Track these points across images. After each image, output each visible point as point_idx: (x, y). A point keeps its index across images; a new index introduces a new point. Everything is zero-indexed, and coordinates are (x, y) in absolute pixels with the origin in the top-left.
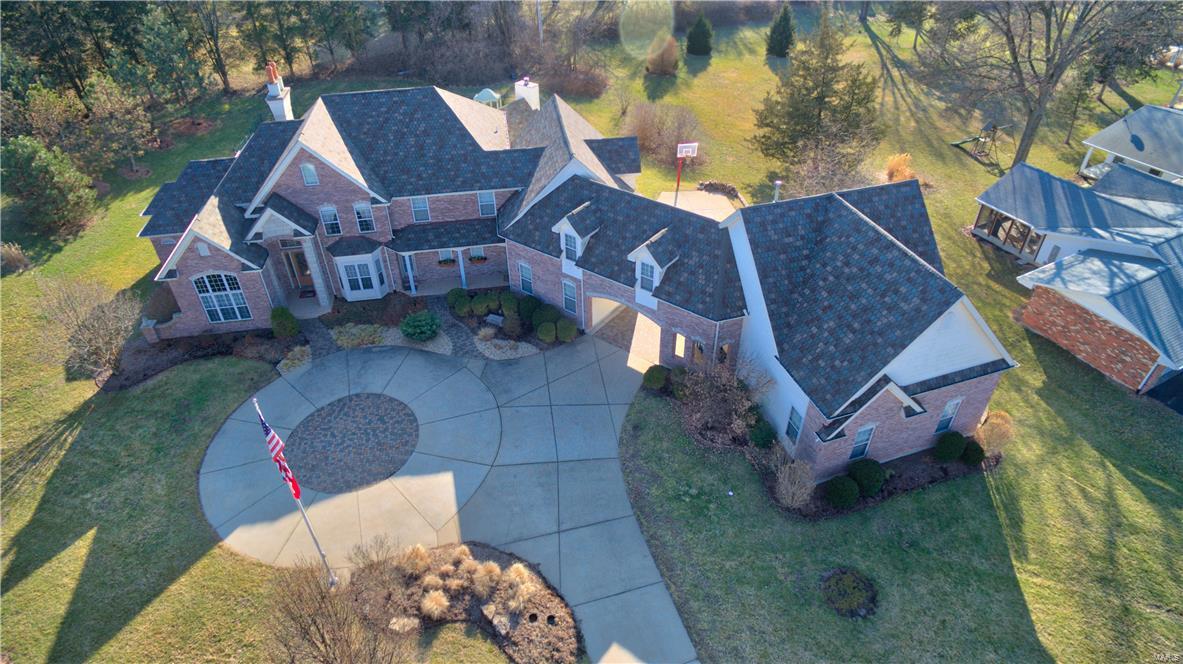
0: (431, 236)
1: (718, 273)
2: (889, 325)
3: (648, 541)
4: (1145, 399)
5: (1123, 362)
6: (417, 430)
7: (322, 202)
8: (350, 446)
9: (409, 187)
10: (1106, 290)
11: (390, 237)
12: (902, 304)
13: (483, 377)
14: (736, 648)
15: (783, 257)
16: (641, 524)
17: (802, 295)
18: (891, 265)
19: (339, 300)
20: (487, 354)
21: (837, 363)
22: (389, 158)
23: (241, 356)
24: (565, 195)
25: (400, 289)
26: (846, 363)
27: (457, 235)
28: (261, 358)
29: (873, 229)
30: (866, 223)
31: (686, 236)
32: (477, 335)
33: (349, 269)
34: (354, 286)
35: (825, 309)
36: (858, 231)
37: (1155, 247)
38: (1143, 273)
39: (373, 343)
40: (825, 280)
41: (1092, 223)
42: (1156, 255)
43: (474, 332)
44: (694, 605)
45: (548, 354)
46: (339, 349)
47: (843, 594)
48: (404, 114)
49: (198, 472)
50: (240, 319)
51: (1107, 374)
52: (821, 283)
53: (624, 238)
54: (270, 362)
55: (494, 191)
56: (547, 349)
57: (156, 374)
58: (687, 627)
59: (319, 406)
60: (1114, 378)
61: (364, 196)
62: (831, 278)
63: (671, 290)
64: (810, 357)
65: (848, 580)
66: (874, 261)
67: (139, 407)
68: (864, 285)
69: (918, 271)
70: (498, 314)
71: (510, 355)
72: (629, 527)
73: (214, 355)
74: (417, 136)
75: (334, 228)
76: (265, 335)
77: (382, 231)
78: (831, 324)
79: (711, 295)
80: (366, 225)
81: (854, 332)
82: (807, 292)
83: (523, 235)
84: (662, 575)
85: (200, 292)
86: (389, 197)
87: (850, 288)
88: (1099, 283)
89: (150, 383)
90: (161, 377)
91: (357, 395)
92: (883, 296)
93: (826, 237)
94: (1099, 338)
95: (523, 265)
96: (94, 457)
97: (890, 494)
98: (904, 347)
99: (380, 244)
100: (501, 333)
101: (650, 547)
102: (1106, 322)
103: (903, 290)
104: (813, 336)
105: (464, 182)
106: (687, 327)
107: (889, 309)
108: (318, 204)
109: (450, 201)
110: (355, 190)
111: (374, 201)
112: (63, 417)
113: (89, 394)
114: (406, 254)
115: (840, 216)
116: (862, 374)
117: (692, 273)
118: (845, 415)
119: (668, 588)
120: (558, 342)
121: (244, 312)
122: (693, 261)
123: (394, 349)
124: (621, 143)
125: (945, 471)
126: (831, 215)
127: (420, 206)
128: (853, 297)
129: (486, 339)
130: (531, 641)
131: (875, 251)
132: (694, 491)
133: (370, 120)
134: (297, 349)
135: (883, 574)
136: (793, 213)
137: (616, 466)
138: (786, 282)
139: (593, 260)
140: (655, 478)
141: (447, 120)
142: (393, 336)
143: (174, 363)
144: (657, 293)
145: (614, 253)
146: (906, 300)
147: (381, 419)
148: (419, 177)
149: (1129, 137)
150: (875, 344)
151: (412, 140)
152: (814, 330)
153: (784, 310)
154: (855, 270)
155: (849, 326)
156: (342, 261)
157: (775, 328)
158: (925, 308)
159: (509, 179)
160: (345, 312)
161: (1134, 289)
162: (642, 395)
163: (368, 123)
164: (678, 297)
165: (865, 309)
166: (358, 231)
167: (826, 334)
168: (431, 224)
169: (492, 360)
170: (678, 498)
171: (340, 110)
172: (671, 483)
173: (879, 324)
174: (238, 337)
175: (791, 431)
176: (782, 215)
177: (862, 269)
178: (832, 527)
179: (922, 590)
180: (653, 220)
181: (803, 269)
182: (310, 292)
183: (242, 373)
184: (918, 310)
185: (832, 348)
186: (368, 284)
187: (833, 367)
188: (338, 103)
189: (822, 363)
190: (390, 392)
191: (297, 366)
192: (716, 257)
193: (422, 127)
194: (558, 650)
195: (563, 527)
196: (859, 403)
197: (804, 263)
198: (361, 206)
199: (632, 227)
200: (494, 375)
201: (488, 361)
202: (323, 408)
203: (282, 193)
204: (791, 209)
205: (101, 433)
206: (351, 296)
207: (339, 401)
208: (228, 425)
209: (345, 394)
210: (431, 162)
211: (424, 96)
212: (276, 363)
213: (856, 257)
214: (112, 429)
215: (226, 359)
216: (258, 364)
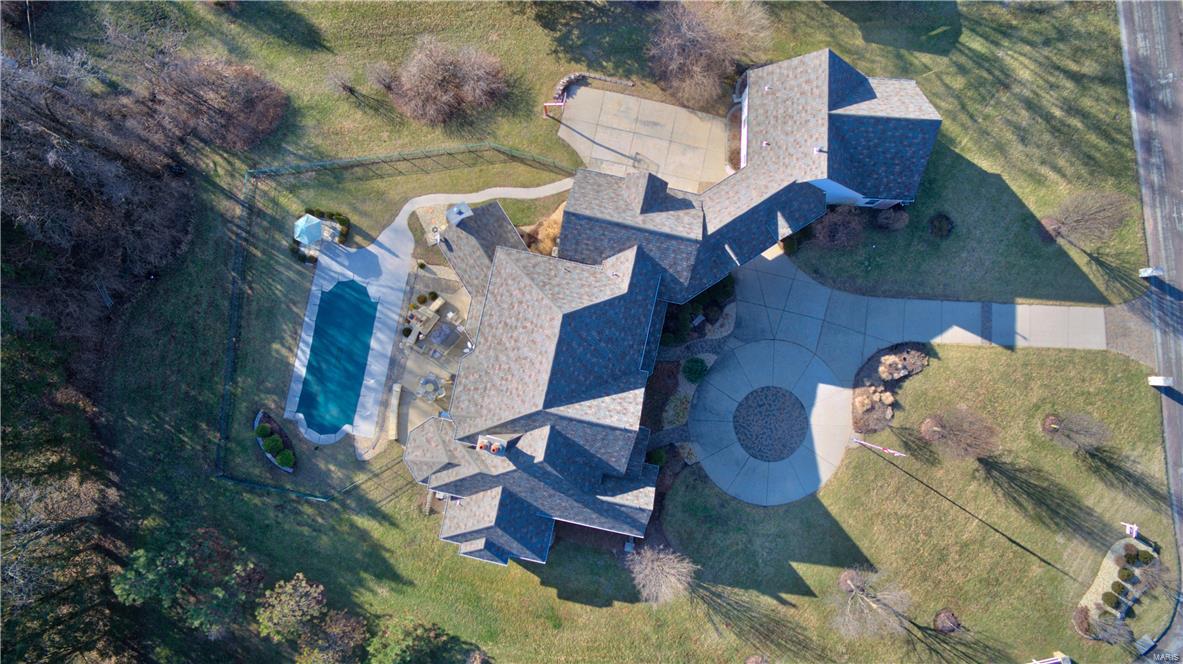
2: (914, 152)
3: (884, 297)
9: (636, 356)
13: (747, 341)
16: (875, 296)
18: (896, 128)
20: (726, 333)
21: (899, 180)
22: (611, 365)
23: (670, 487)
28: (677, 474)
29: (872, 117)
30: (865, 117)
32: (707, 335)
35: (874, 165)
39: (687, 401)
40: (862, 154)
43: (704, 336)
44: (921, 291)
45: (739, 297)
46: (686, 425)
47: (940, 229)
48: (580, 345)
49: (765, 507)
52: (861, 157)
53: (754, 234)
54: (683, 469)
55: (655, 298)
56: (735, 296)
57: (666, 539)
59: (736, 440)
64: (883, 186)
65: (935, 223)
66: (884, 132)
67: (696, 546)
68: (886, 144)
69: (913, 123)
70: (694, 317)
71: (731, 321)
73: (662, 505)
74: (601, 341)
78: (883, 168)
79: (815, 208)
81: (898, 164)
82: (856, 164)
83: (695, 289)
84: (902, 298)
87: (879, 149)
89: (673, 542)
90: (670, 536)
91: (735, 417)
92: (900, 143)
101: (888, 296)
103: (910, 135)
104: (877, 179)
105: (644, 316)
107: (909, 146)
115: (844, 121)
120: (733, 289)
123: (697, 389)
126: (838, 125)
128: (884, 152)
130: (913, 363)
131: (880, 127)
132: (867, 263)
133: (576, 373)
134: (679, 450)
135: (939, 207)
137: (837, 292)
140: (852, 277)
141: (595, 313)
142: (686, 389)
143: (660, 530)
145: (754, 243)
146: (915, 138)
147: (760, 406)
148: (632, 346)
150: (913, 163)
151: (603, 344)
152: (875, 176)
154: (876, 141)
155: (892, 164)
158: (927, 136)
160: (648, 417)
162: (794, 258)
163: (580, 376)
164: (801, 223)
165: (897, 153)
167: (883, 174)
169: (732, 332)
170: (867, 272)
171: (561, 397)
172: (858, 272)
173: (908, 155)
177: (879, 138)
179: (950, 195)
180: (761, 213)
183: (687, 487)
184: (924, 138)
185: (890, 176)
188: (554, 397)
189: (892, 185)
190: (740, 397)
191: (694, 452)
192: (805, 193)
193: (594, 333)
195: (864, 331)
199: (753, 226)
202: (739, 439)
207: (736, 428)
208: (732, 492)
209: (731, 424)
210: (623, 335)
211: (570, 325)
212: (686, 464)
213: (872, 135)
214: (710, 558)
215: (667, 497)
216: (682, 476)
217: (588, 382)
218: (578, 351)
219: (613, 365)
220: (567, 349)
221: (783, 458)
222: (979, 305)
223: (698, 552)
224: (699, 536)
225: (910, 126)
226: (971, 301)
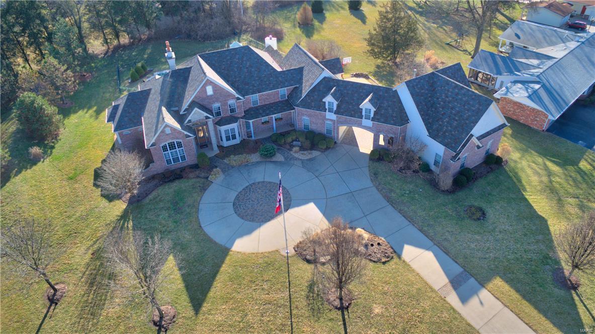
0: (261, 111)
1: (396, 108)
2: (469, 116)
3: (399, 212)
4: (546, 133)
5: (537, 120)
6: (288, 192)
7: (214, 102)
8: (263, 203)
9: (250, 91)
10: (527, 95)
11: (243, 114)
12: (472, 108)
13: (304, 167)
14: (445, 239)
15: (422, 98)
16: (394, 207)
17: (432, 111)
18: (464, 94)
19: (220, 147)
20: (300, 158)
21: (453, 133)
22: (237, 79)
23: (188, 178)
24: (322, 86)
25: (246, 138)
26: (456, 132)
27: (272, 109)
28: (198, 177)
29: (454, 82)
30: (450, 81)
31: (380, 95)
32: (292, 151)
33: (226, 131)
34: (228, 139)
35: (442, 115)
36: (448, 84)
37: (538, 76)
38: (537, 86)
39: (247, 162)
40: (439, 104)
41: (514, 70)
42: (538, 80)
43: (290, 150)
44: (425, 229)
45: (326, 153)
46: (233, 167)
47: (473, 214)
48: (238, 59)
49: (201, 226)
50: (181, 161)
51: (532, 126)
52: (438, 105)
53: (353, 100)
54: (204, 178)
55: (286, 88)
56: (324, 152)
57: (151, 192)
58: (426, 236)
59: (239, 191)
60: (535, 127)
61: (233, 97)
62: (442, 103)
63: (379, 117)
64: (442, 133)
65: (473, 209)
66: (457, 94)
67: (153, 207)
68: (456, 104)
69: (475, 95)
70: (296, 141)
71: (309, 157)
72: (390, 209)
73: (174, 179)
74: (247, 68)
75: (218, 114)
76: (195, 167)
77: (240, 112)
78: (447, 119)
79: (395, 117)
80: (232, 110)
81: (456, 120)
82: (434, 109)
83: (306, 104)
84: (410, 222)
85: (164, 151)
86: (243, 96)
87: (450, 105)
88: (523, 92)
89: (151, 197)
90: (154, 194)
91: (253, 184)
92: (464, 106)
93: (435, 88)
94: (527, 113)
95: (304, 118)
96: (147, 230)
97: (476, 179)
98: (477, 122)
99: (239, 118)
100: (302, 148)
101: (401, 213)
102: (528, 107)
103: (471, 103)
104: (440, 125)
105: (273, 86)
106: (386, 131)
107: (468, 110)
108: (212, 104)
109: (268, 95)
110: (230, 95)
111: (238, 99)
112: (119, 218)
113: (124, 206)
114: (251, 121)
115: (439, 80)
116: (464, 134)
117: (386, 109)
118: (460, 152)
119: (414, 225)
120: (328, 148)
121: (183, 158)
122: (386, 104)
123: (258, 163)
124: (333, 61)
125: (491, 168)
126: (435, 80)
127: (255, 98)
128: (452, 108)
129: (296, 152)
130: (375, 253)
131: (457, 91)
132: (407, 192)
133: (224, 63)
134: (215, 170)
135: (484, 205)
136: (422, 81)
137: (374, 189)
138: (425, 107)
139: (342, 111)
140: (391, 191)
141: (258, 60)
142: (255, 158)
143: (156, 186)
144: (373, 119)
145: (350, 107)
146: (473, 106)
147: (270, 191)
148: (254, 86)
149: (514, 34)
150: (466, 124)
151: (246, 70)
152: (441, 123)
153: (427, 117)
154: (451, 99)
155: (454, 119)
156: (223, 128)
157: (425, 125)
158: (481, 108)
159: (292, 82)
160: (226, 152)
161: (535, 92)
163: (224, 65)
164: (382, 120)
165: (459, 112)
166: (229, 113)
167: (446, 123)
168: (260, 106)
169: (304, 160)
170: (403, 195)
171: (209, 60)
172: (398, 191)
173: (465, 116)
174: (183, 169)
175: (436, 163)
176: (419, 82)
177: (453, 98)
178: (461, 194)
179: (498, 207)
180: (364, 91)
181: (429, 101)
182: (205, 145)
183: (193, 185)
184: (479, 109)
185: (449, 128)
186: (234, 137)
187: (452, 134)
188: (206, 57)
189: (447, 134)
190: (267, 179)
191: (218, 178)
192: (394, 102)
193: (248, 64)
194: (386, 253)
195: (366, 214)
196: (464, 146)
197: (430, 99)
198: (231, 102)
199: (356, 95)
200: (308, 165)
201: (302, 161)
202: (240, 193)
203: (197, 101)
204: (421, 79)
205: (142, 221)
206: (226, 144)
207: (246, 187)
208: (201, 206)
209: (247, 184)
210: (257, 78)
211: (245, 50)
212: (207, 178)
213: (450, 94)
214: (146, 218)
215: (181, 180)
216: (198, 180)
217: (223, 71)
218: (235, 60)
219: (239, 80)
220: (233, 54)
221: (243, 219)
222: (461, 270)
223: (148, 211)
224: (162, 205)
225: (473, 97)
226: (456, 262)
